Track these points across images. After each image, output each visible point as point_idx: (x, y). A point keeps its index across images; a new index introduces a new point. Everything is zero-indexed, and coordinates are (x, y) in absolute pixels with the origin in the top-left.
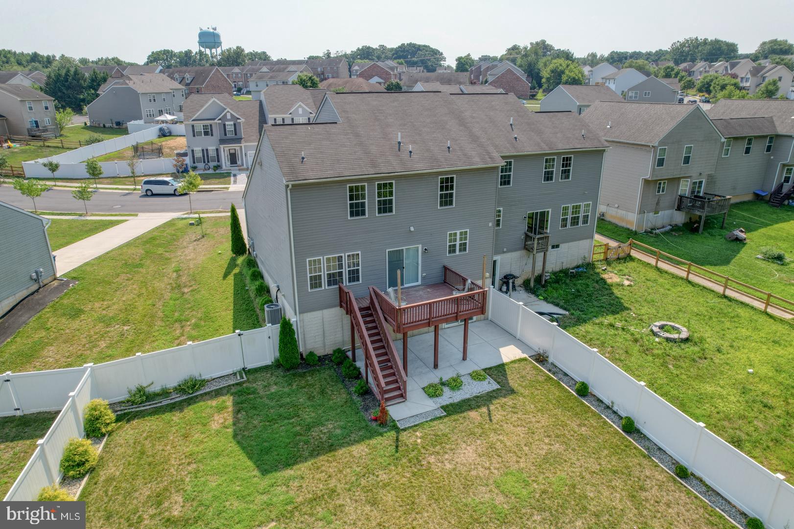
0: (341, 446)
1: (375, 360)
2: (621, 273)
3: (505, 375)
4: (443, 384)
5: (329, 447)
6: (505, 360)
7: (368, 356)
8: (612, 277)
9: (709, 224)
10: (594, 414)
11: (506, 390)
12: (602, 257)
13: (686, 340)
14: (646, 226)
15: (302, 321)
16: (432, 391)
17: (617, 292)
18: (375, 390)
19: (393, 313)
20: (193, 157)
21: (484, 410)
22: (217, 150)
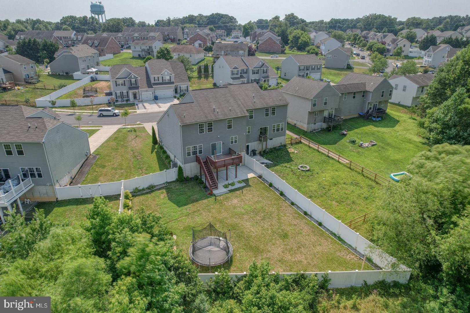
0: (200, 200)
1: (209, 178)
2: (295, 148)
3: (248, 182)
4: (229, 184)
5: (197, 201)
6: (249, 177)
7: (206, 176)
8: (291, 150)
9: (335, 128)
10: (273, 191)
11: (248, 185)
12: (290, 142)
13: (308, 170)
14: (310, 130)
15: (185, 167)
16: (226, 186)
17: (291, 156)
18: (209, 186)
19: (213, 163)
20: (116, 96)
21: (241, 191)
22: (127, 92)
